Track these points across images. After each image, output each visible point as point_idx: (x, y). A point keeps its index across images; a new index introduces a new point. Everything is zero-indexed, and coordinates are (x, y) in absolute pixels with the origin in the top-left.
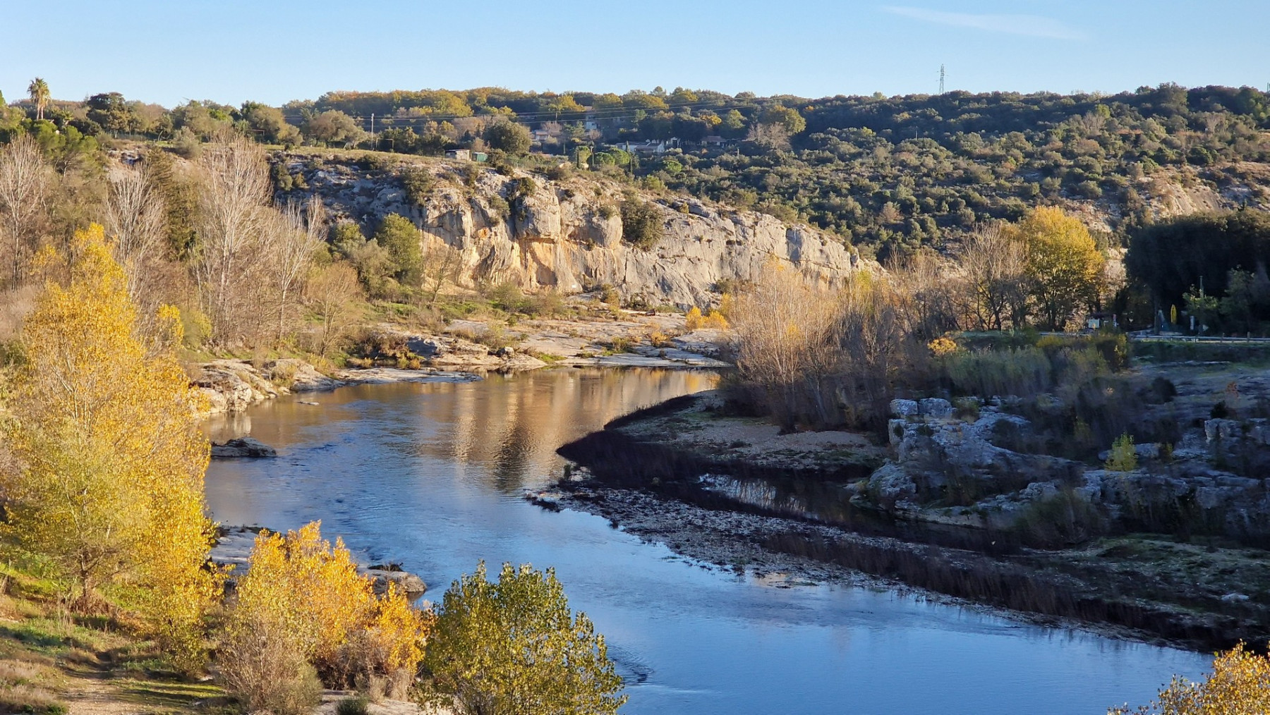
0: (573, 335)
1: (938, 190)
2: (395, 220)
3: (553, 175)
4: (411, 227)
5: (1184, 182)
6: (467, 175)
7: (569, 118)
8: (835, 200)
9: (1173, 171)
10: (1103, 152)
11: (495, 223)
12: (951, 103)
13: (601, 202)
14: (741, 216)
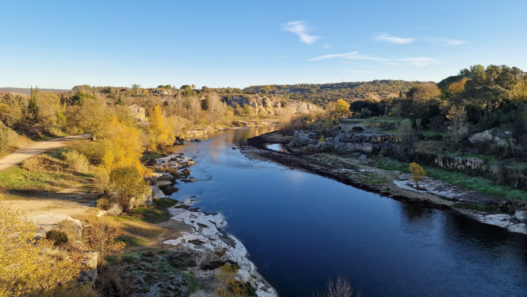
0: (269, 121)
1: (334, 97)
2: (245, 104)
3: (270, 97)
4: (247, 105)
5: (374, 95)
6: (256, 97)
7: (285, 88)
8: (318, 99)
9: (373, 93)
10: (362, 90)
11: (261, 105)
12: (343, 84)
13: (277, 101)
14: (300, 102)
